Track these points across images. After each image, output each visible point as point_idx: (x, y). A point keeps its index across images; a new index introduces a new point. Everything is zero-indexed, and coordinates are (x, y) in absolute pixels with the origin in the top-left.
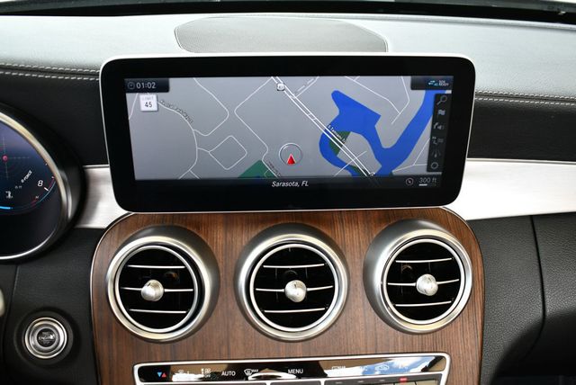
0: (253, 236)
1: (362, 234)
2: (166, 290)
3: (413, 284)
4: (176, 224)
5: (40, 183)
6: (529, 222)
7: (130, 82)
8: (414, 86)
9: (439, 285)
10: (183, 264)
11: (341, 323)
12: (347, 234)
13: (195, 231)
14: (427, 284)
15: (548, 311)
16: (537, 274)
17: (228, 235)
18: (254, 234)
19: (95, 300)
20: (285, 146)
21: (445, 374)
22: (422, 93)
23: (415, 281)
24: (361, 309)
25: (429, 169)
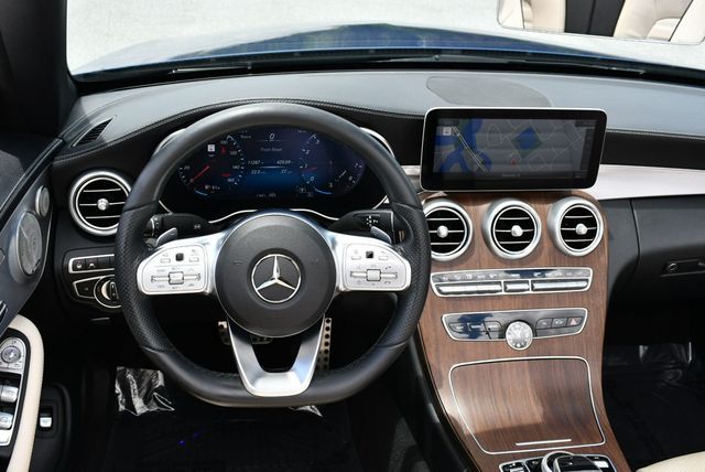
2: (449, 231)
3: (574, 229)
5: (351, 178)
6: (629, 201)
7: (440, 120)
8: (577, 126)
9: (588, 230)
10: (458, 217)
11: (538, 250)
15: (641, 250)
18: (490, 204)
20: (512, 155)
21: (590, 279)
25: (581, 168)
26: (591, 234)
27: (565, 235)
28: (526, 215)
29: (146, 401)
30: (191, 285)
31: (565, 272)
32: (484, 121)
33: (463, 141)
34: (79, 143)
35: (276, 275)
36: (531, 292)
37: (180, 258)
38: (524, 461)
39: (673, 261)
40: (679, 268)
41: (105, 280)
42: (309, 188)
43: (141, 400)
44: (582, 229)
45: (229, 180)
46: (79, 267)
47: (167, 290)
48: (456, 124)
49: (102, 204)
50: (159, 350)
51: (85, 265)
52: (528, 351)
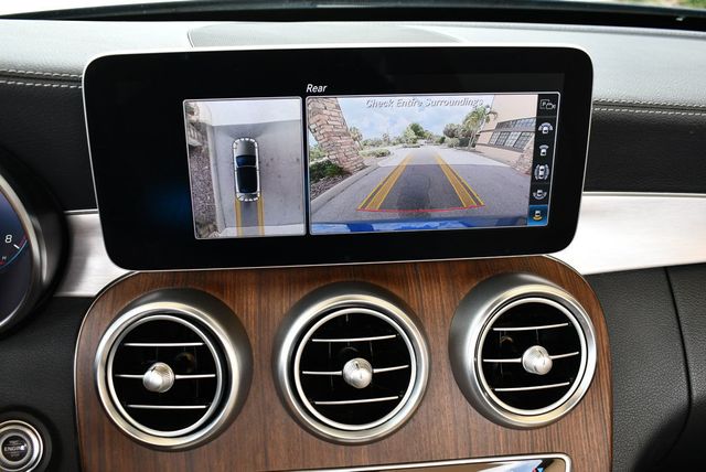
0: (297, 300)
1: (445, 294)
2: (178, 377)
3: (519, 360)
4: (190, 286)
5: (9, 239)
6: (663, 276)
9: (553, 360)
10: (200, 340)
11: (421, 417)
12: (425, 294)
13: (217, 295)
14: (537, 360)
15: (695, 394)
16: (678, 344)
17: (263, 300)
18: (298, 297)
19: (81, 394)
23: (521, 356)
24: (447, 397)
25: (535, 204)
26: (565, 371)
27: (494, 376)
28: (384, 327)
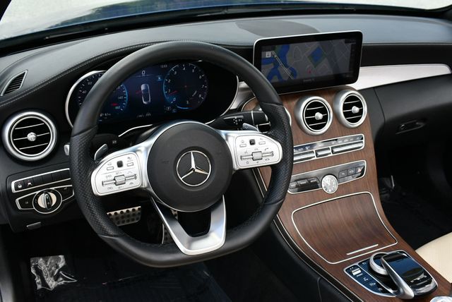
6: (374, 89)
7: (263, 47)
8: (346, 42)
9: (358, 109)
15: (386, 119)
20: (308, 67)
21: (364, 141)
22: (350, 44)
23: (351, 109)
25: (350, 70)
26: (361, 112)
27: (346, 115)
28: (321, 105)
29: (56, 278)
30: (132, 183)
31: (349, 139)
32: (291, 45)
33: (278, 60)
34: (5, 93)
35: (193, 166)
36: (332, 155)
37: (120, 164)
38: (357, 264)
39: (402, 123)
40: (406, 127)
41: (40, 194)
42: (173, 106)
43: (52, 279)
44: (355, 109)
45: (117, 108)
46: (20, 187)
47: (115, 189)
48: (274, 49)
49: (31, 137)
50: (115, 236)
51: (25, 185)
52: (337, 193)
